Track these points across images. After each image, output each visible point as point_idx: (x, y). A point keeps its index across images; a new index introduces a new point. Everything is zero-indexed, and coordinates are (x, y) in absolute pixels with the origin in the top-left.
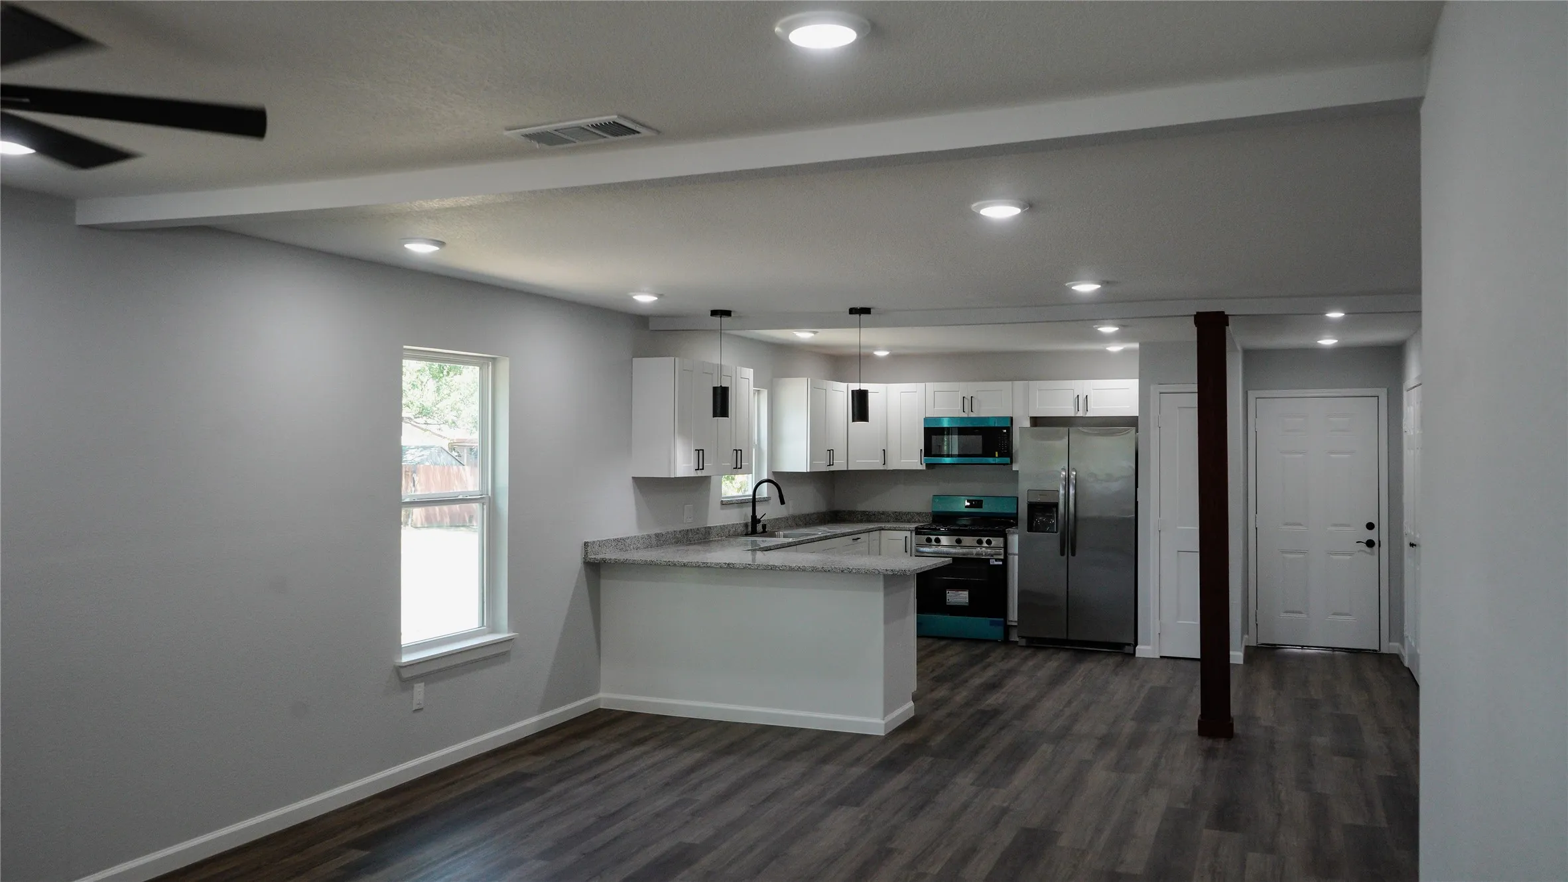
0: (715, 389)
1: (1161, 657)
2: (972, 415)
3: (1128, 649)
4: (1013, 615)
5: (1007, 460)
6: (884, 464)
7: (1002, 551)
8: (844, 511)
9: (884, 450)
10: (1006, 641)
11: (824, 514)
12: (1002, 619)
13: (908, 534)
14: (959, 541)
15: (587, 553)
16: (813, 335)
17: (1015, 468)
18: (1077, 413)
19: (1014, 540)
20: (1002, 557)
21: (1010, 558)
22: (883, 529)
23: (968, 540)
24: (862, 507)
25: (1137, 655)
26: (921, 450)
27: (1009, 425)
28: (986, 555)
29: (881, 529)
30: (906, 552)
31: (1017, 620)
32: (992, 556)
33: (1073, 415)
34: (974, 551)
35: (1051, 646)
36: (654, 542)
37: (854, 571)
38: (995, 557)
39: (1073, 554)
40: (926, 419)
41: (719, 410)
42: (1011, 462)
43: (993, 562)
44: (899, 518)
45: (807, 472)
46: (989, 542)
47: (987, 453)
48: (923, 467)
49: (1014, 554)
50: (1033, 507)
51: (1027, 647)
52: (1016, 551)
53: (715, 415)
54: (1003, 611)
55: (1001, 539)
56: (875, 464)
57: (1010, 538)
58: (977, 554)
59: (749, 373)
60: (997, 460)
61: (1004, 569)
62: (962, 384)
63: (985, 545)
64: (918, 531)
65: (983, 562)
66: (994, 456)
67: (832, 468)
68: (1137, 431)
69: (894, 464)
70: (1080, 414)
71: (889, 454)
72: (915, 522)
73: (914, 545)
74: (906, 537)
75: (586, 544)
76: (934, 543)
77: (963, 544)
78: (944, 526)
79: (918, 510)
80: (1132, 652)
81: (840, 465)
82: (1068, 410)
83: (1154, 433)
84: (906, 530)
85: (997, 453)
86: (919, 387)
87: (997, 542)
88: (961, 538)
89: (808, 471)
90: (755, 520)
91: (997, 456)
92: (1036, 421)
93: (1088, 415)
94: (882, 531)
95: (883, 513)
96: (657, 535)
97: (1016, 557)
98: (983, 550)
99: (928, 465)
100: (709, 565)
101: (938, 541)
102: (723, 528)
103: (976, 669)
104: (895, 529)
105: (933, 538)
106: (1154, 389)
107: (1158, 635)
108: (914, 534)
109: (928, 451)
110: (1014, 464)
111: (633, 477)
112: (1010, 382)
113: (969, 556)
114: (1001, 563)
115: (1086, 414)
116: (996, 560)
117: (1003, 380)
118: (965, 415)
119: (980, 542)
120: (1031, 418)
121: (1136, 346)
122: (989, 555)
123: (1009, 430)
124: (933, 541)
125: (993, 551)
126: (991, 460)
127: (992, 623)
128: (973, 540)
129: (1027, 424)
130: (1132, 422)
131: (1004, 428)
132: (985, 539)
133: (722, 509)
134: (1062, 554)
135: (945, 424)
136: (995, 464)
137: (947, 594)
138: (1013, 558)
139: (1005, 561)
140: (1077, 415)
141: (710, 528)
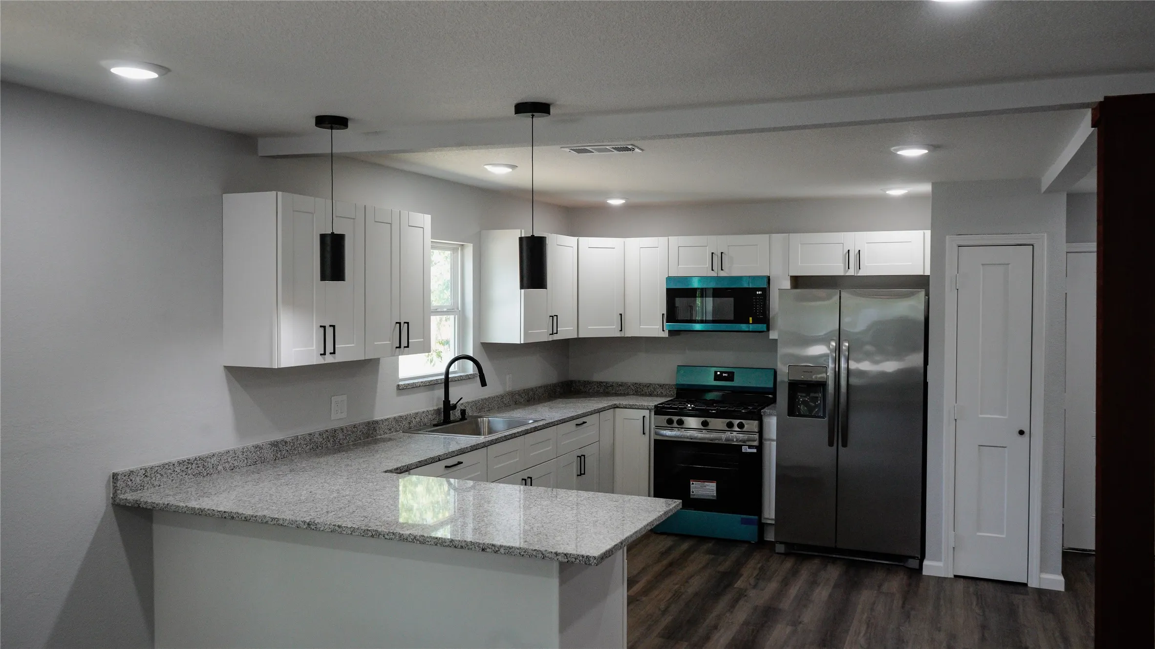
0: (323, 237)
1: (955, 576)
2: (722, 274)
3: (913, 564)
4: (770, 512)
5: (763, 327)
6: (621, 330)
7: (757, 436)
8: (579, 381)
9: (621, 315)
10: (761, 543)
11: (555, 386)
12: (756, 517)
13: (646, 413)
14: (705, 424)
15: (116, 492)
16: (510, 170)
17: (773, 335)
18: (846, 272)
19: (772, 423)
20: (756, 443)
21: (766, 444)
22: (618, 407)
23: (718, 423)
24: (598, 377)
25: (925, 572)
26: (663, 314)
27: (765, 286)
28: (737, 441)
29: (616, 407)
30: (644, 434)
31: (774, 517)
32: (744, 442)
33: (842, 274)
34: (724, 436)
35: (816, 554)
36: (268, 454)
37: (502, 551)
38: (748, 443)
39: (845, 445)
40: (669, 279)
41: (328, 271)
42: (768, 329)
43: (745, 449)
44: (640, 390)
45: (521, 344)
46: (741, 426)
47: (740, 318)
48: (665, 334)
49: (773, 440)
50: (795, 387)
51: (787, 554)
52: (774, 436)
53: (323, 278)
54: (757, 507)
55: (756, 423)
56: (610, 330)
57: (766, 420)
58: (727, 440)
59: (426, 220)
60: (752, 327)
61: (758, 458)
62: (713, 239)
63: (737, 429)
64: (659, 410)
65: (733, 449)
66: (747, 322)
67: (556, 337)
68: (927, 294)
69: (631, 332)
70: (851, 272)
71: (627, 318)
72: (657, 396)
73: (653, 426)
74: (644, 417)
75: (115, 476)
76: (675, 425)
77: (710, 427)
78: (691, 403)
79: (662, 382)
80: (917, 567)
81: (566, 331)
82: (836, 269)
83: (950, 297)
84: (645, 409)
85: (751, 318)
86: (663, 240)
87: (751, 425)
88: (708, 419)
89: (522, 342)
90: (448, 407)
91: (751, 322)
92: (798, 282)
93: (862, 273)
94: (617, 410)
95: (621, 385)
96: (275, 444)
97: (774, 443)
98: (735, 436)
99: (671, 332)
100: (281, 522)
101: (681, 422)
102: (398, 420)
103: (722, 604)
104: (631, 407)
105: (675, 418)
106: (951, 242)
107: (952, 549)
108: (653, 413)
109: (671, 315)
110: (770, 331)
111: (225, 367)
112: (767, 236)
113: (717, 442)
114: (755, 451)
115: (858, 273)
116: (750, 447)
117: (759, 233)
118: (714, 274)
119: (730, 425)
120: (791, 277)
121: (926, 188)
122: (740, 441)
123: (766, 291)
124: (675, 422)
125: (745, 437)
126: (744, 327)
127: (744, 522)
128: (723, 423)
129: (787, 284)
130: (920, 283)
131: (759, 289)
132: (736, 422)
133: (398, 395)
134: (831, 444)
135: (696, 284)
136: (749, 331)
137: (692, 486)
138: (770, 444)
139: (760, 448)
140: (847, 274)
141: (377, 422)
